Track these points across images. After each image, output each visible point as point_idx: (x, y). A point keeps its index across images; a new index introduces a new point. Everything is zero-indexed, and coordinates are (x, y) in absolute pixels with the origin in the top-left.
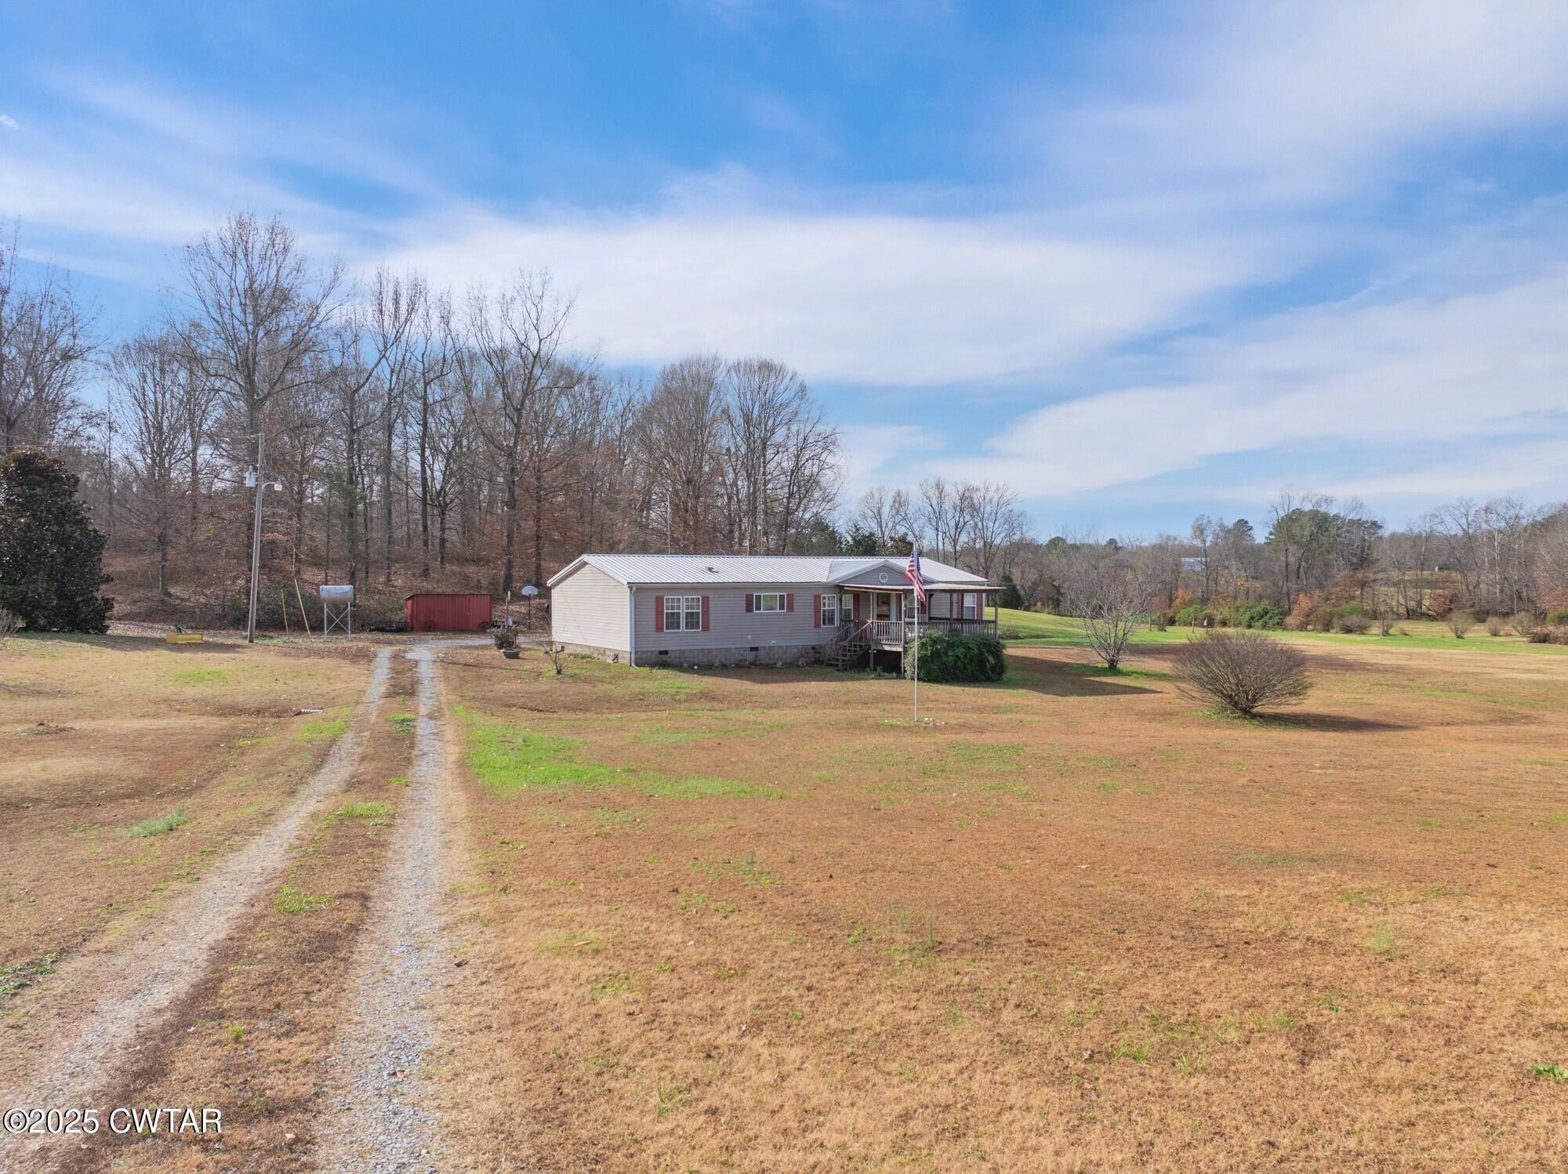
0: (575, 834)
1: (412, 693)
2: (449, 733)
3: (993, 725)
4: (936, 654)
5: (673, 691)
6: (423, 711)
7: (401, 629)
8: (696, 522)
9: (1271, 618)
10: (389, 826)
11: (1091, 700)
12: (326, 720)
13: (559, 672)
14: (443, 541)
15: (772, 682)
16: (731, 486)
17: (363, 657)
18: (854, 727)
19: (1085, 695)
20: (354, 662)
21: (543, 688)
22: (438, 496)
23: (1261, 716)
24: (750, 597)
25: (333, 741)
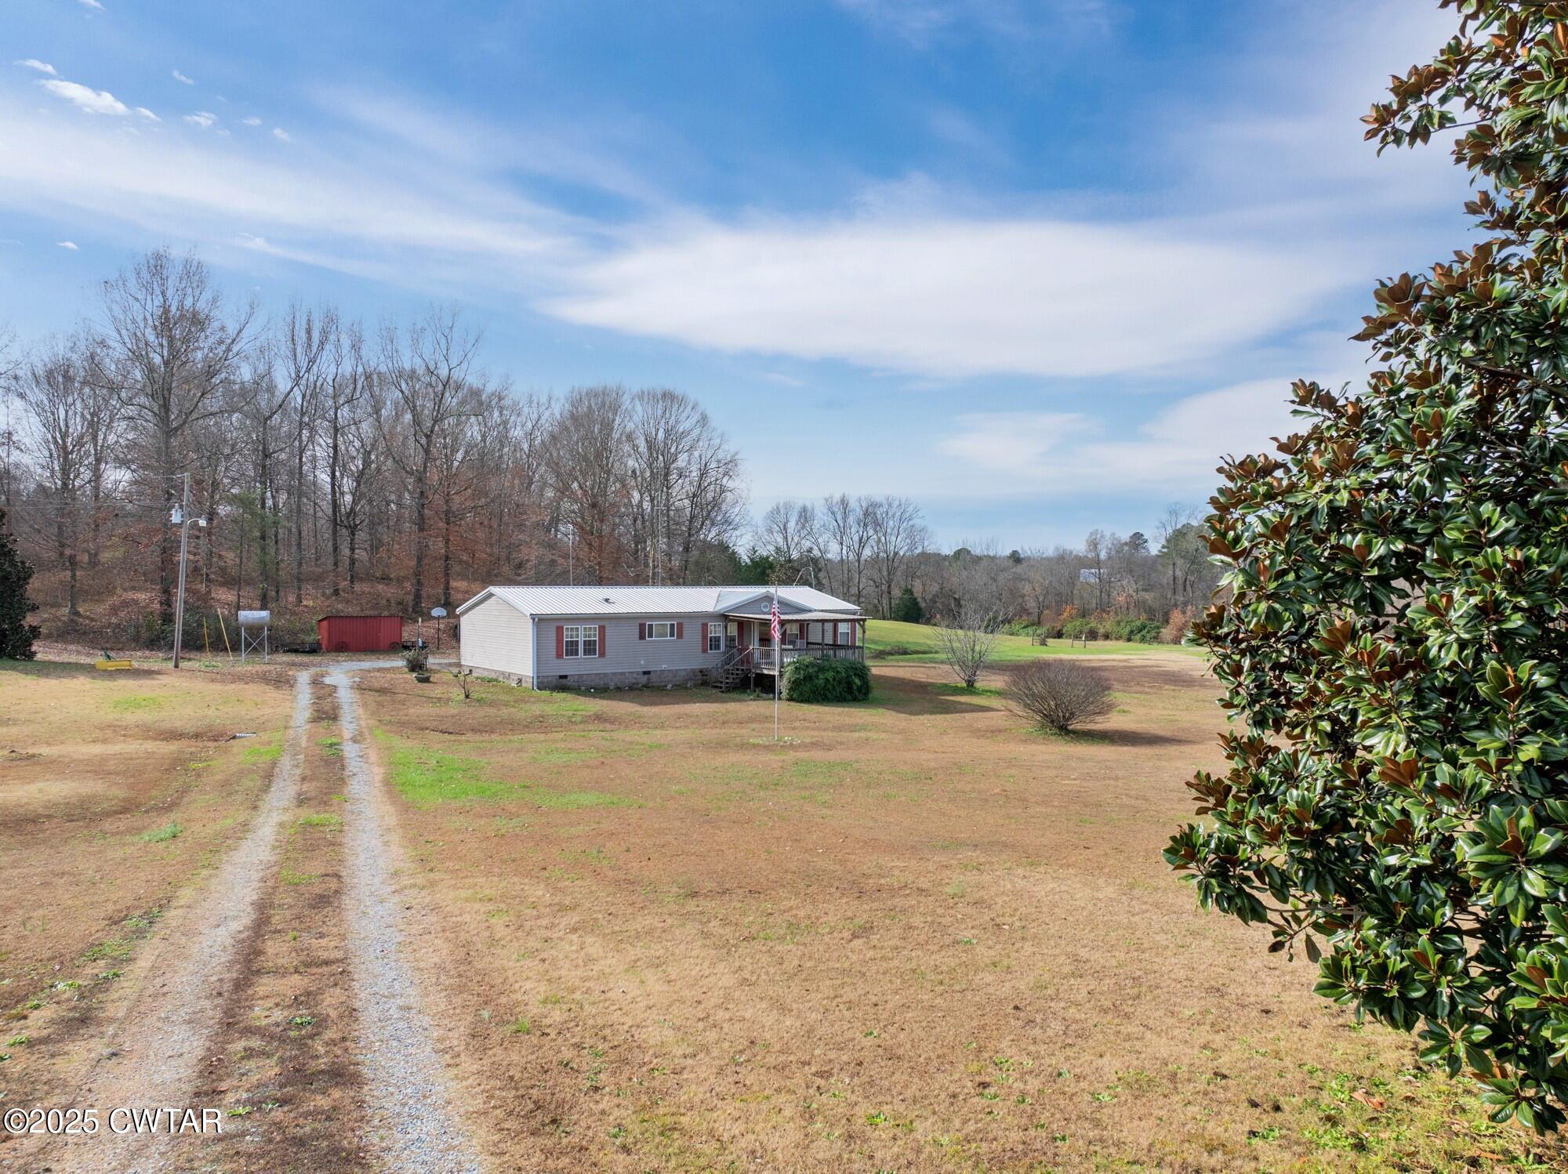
0: (479, 835)
1: (334, 718)
2: (373, 756)
3: (841, 743)
4: (809, 678)
5: (570, 713)
6: (347, 735)
7: (313, 650)
9: (1148, 632)
10: (341, 831)
11: (940, 719)
12: (263, 744)
13: (467, 697)
14: (353, 561)
15: (661, 704)
16: (637, 506)
17: (282, 682)
18: (722, 745)
19: (938, 713)
20: (277, 688)
21: (453, 711)
22: (348, 517)
23: (1074, 732)
24: (643, 626)
25: (274, 764)
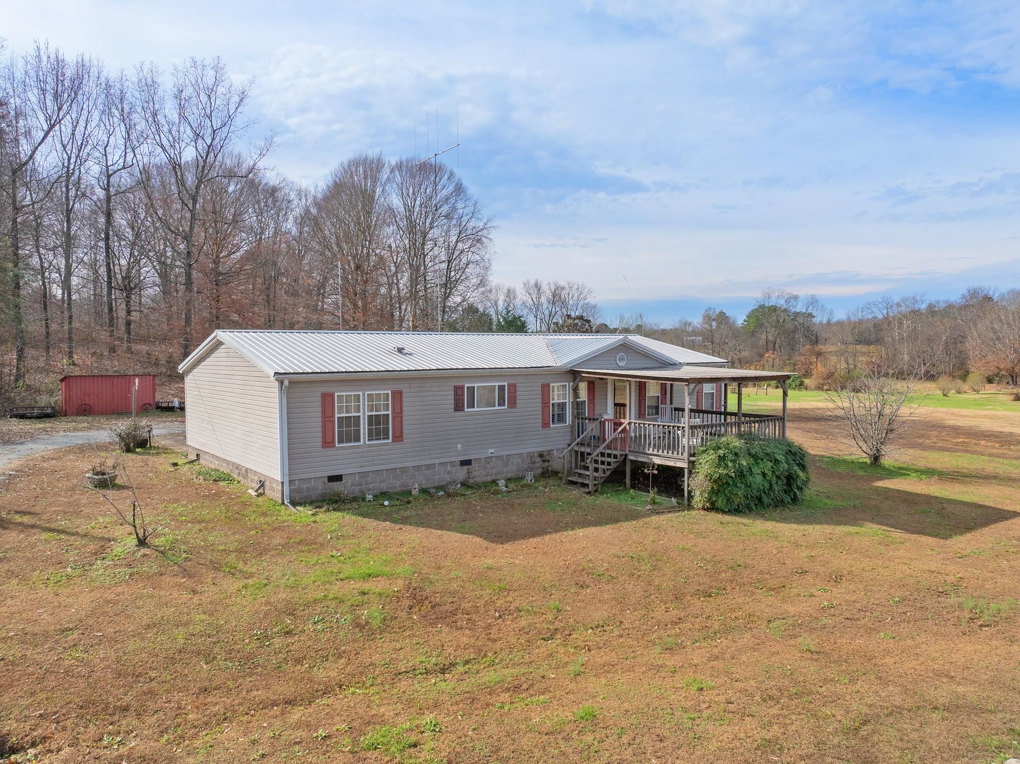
7: (45, 415)
8: (365, 305)
9: (793, 381)
14: (129, 322)
22: (124, 281)
24: (461, 389)
